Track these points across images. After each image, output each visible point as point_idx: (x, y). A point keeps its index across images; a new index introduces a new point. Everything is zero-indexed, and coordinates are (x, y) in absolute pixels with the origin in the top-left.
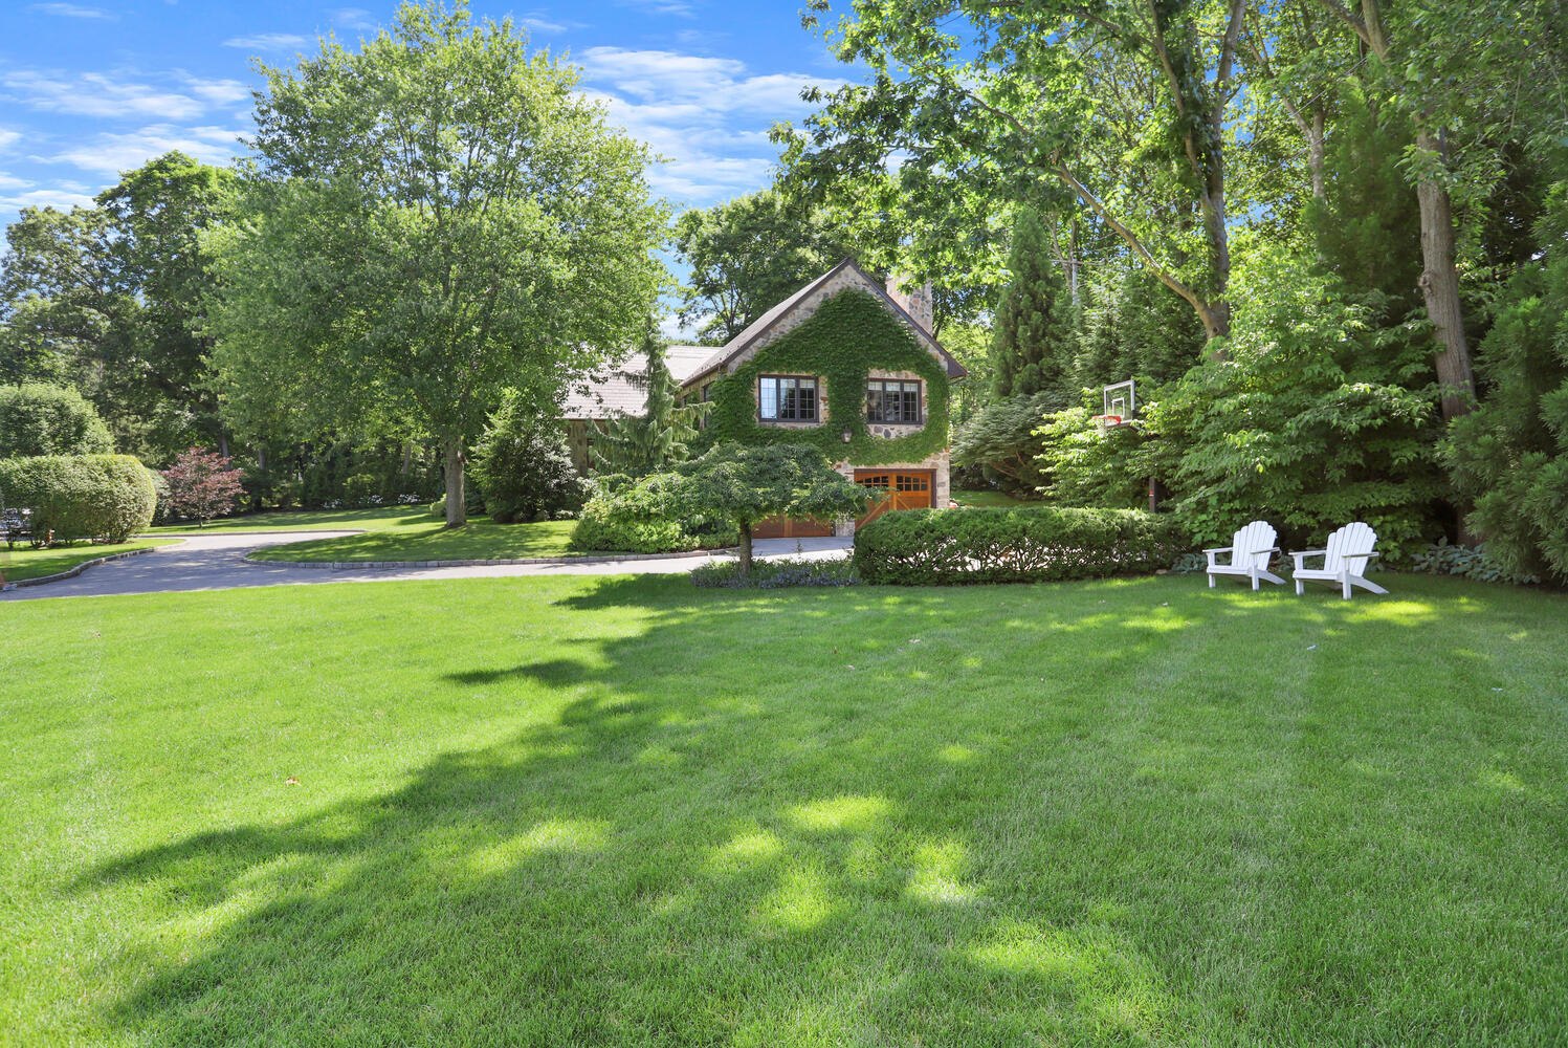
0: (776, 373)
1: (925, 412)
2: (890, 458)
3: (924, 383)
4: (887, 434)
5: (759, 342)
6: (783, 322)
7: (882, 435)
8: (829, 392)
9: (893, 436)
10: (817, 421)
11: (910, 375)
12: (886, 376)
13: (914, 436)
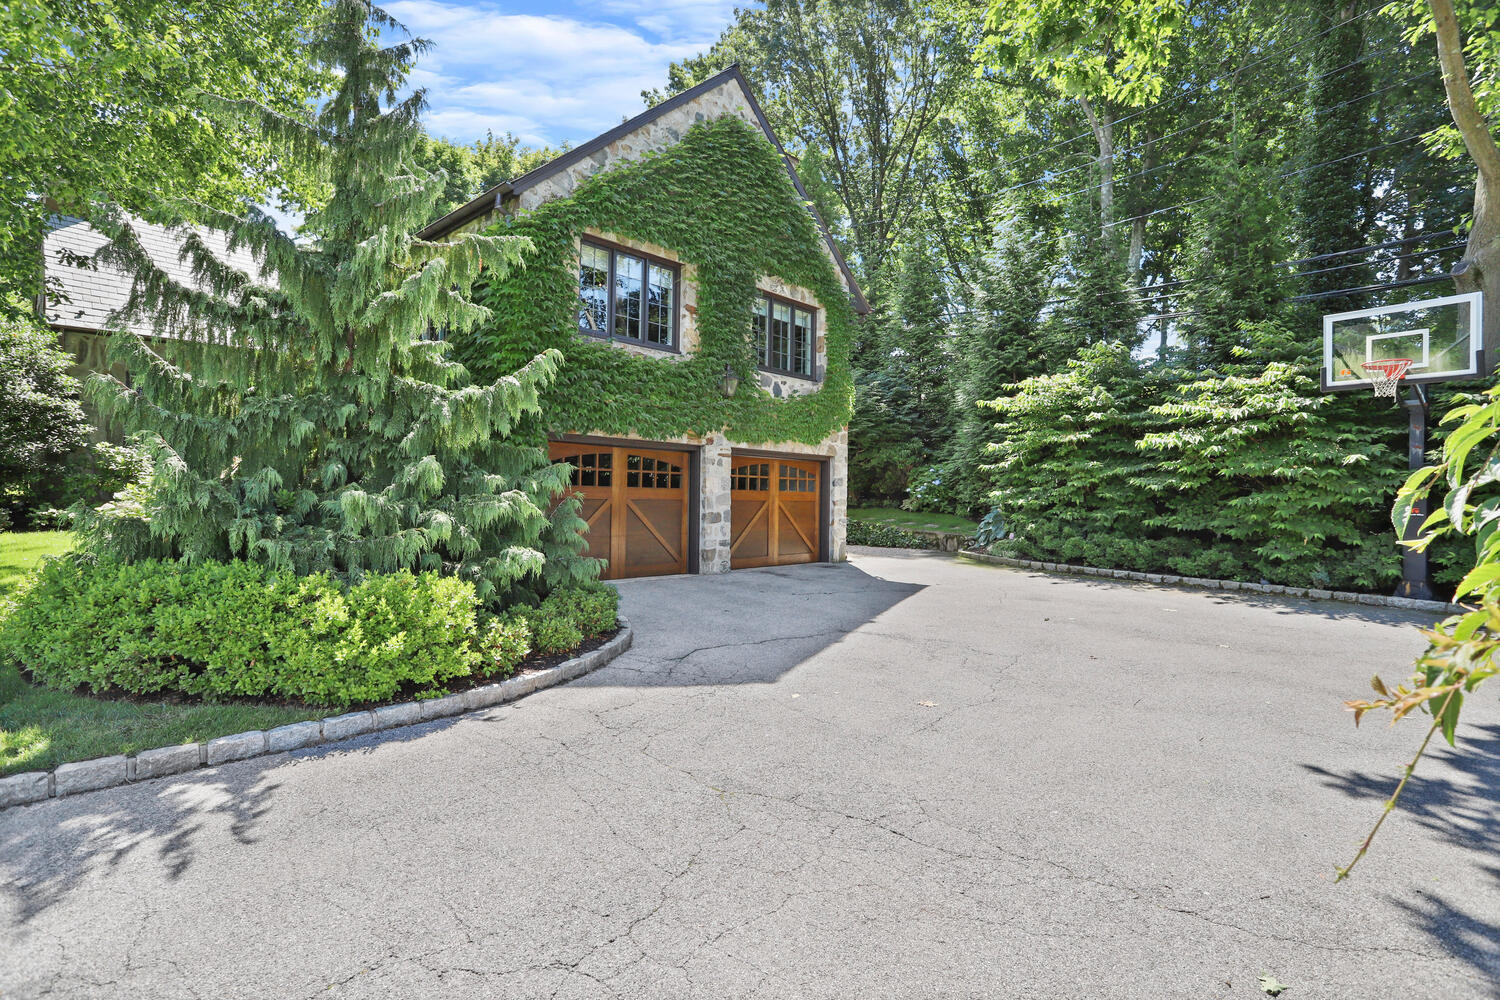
0: (611, 237)
1: (822, 360)
2: (778, 435)
3: (822, 315)
4: (777, 391)
5: (585, 165)
6: (629, 140)
7: (769, 390)
8: (700, 299)
9: (785, 394)
10: (675, 349)
11: (805, 296)
12: (778, 291)
13: (808, 399)
